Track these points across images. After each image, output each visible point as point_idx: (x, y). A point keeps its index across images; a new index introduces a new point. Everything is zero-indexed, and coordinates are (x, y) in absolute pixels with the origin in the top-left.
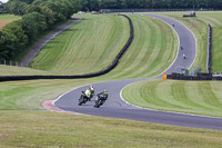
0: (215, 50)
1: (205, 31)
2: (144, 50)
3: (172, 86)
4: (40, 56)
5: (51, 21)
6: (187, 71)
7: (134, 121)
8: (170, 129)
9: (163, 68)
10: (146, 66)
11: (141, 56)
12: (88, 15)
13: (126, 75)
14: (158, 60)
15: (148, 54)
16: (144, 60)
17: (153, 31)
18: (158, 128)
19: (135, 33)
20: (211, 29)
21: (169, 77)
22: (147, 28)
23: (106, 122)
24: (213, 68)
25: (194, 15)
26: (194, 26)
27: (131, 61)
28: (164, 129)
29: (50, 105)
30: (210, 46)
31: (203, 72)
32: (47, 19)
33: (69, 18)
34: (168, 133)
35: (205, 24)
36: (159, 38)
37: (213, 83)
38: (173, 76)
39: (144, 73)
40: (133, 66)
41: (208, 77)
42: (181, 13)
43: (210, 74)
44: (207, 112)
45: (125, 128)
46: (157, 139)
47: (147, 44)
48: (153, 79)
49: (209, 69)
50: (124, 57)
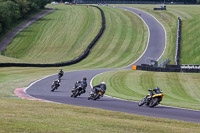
0: (184, 43)
1: (175, 24)
2: (115, 41)
3: (141, 77)
4: (13, 45)
5: (25, 11)
6: (156, 63)
7: (103, 110)
8: (137, 119)
9: (133, 59)
10: (117, 57)
11: (112, 46)
12: (61, 5)
13: (96, 64)
14: (128, 51)
15: (119, 45)
16: (115, 51)
17: (124, 22)
18: (125, 117)
19: (107, 24)
20: (180, 22)
21: (138, 68)
22: (118, 20)
23: (75, 110)
24: (182, 60)
25: (164, 9)
26: (164, 19)
27: (102, 51)
28: (132, 118)
29: (21, 92)
30: (180, 39)
31: (171, 63)
32: (21, 8)
33: (42, 7)
34: (135, 123)
35: (175, 17)
36: (130, 30)
37: (181, 75)
38: (143, 67)
39: (114, 63)
40: (103, 56)
41: (176, 69)
42: (152, 6)
43: (179, 66)
44: (174, 103)
45: (94, 117)
46: (124, 128)
47: (117, 35)
48: (123, 69)
49: (178, 61)
50: (95, 47)
